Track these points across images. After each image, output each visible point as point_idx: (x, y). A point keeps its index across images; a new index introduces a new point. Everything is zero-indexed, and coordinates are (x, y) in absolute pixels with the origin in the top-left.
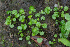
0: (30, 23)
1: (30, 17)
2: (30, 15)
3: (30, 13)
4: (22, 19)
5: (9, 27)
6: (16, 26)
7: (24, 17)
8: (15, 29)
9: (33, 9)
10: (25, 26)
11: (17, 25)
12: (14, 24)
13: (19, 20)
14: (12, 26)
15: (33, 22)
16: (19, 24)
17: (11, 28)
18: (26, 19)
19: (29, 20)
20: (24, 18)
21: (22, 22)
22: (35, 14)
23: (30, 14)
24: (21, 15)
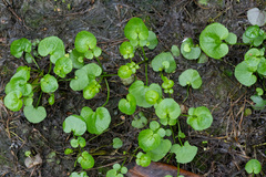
0: (125, 105)
1: (126, 72)
2: (128, 61)
3: (128, 53)
4: (87, 82)
5: (23, 119)
6: (56, 116)
7: (98, 71)
8: (51, 128)
9: (141, 36)
10: (102, 116)
11: (62, 108)
12: (47, 107)
13: (74, 85)
14: (37, 115)
15: (143, 98)
16: (70, 105)
17: (32, 124)
18: (108, 78)
19: (120, 84)
20: (97, 78)
21: (88, 95)
22: (151, 58)
23: (126, 57)
24: (81, 60)
